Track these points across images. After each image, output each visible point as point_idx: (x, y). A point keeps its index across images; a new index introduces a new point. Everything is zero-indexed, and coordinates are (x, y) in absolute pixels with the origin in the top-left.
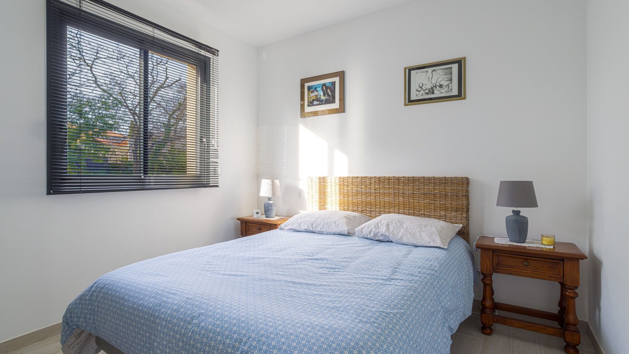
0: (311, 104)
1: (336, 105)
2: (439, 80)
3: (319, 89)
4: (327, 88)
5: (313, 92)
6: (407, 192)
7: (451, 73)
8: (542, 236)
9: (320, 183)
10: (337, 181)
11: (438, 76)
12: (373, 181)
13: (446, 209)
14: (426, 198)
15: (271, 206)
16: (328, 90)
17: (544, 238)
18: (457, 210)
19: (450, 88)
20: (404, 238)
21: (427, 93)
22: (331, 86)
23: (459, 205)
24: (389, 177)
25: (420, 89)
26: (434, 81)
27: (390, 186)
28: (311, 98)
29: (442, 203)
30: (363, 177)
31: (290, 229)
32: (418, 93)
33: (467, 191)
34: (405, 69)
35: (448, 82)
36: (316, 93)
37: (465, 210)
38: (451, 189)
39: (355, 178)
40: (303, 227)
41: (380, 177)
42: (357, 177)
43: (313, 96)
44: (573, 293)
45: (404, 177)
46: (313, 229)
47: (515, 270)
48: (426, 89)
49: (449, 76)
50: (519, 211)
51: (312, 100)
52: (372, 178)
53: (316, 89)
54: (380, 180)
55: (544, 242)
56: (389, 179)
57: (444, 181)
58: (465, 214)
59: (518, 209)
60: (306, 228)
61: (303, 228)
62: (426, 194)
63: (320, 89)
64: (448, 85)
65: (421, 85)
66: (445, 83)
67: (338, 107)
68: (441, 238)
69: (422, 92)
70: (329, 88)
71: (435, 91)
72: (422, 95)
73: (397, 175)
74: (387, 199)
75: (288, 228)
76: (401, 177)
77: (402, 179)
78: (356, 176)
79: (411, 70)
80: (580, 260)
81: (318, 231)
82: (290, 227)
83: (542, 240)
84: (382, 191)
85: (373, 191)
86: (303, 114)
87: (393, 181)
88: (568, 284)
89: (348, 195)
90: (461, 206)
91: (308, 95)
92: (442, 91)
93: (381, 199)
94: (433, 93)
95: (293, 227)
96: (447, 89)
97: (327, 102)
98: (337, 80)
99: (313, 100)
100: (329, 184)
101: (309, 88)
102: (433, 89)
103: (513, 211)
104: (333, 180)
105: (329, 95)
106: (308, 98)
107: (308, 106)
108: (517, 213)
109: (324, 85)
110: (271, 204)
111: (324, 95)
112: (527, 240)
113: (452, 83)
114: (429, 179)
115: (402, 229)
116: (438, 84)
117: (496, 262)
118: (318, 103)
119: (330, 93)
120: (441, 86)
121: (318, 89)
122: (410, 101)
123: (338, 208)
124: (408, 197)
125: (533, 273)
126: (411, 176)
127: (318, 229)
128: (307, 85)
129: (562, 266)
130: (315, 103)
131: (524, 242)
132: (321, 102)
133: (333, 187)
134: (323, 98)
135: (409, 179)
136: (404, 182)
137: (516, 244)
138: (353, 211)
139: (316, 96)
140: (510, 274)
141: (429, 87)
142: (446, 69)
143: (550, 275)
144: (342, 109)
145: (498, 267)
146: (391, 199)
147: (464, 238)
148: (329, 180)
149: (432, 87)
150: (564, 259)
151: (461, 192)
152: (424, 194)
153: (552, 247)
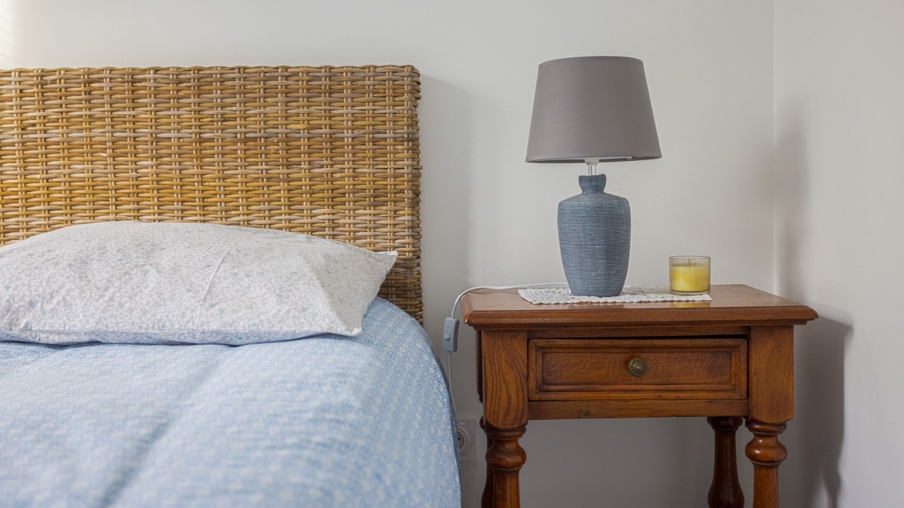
6: (172, 134)
8: (673, 264)
12: (10, 90)
13: (335, 199)
14: (255, 156)
17: (680, 269)
18: (377, 199)
23: (385, 178)
24: (89, 72)
27: (96, 112)
29: (321, 175)
33: (414, 123)
37: (408, 194)
41: (43, 74)
44: (773, 448)
45: (156, 70)
47: (603, 395)
50: (602, 179)
55: (681, 285)
56: (90, 78)
57: (324, 84)
58: (407, 211)
59: (599, 169)
62: (254, 139)
68: (331, 295)
73: (123, 62)
74: (80, 170)
76: (144, 71)
77: (151, 75)
80: (796, 328)
83: (672, 277)
84: (55, 135)
87: (106, 85)
88: (763, 419)
90: (390, 181)
93: (53, 172)
103: (582, 179)
108: (595, 184)
112: (627, 283)
114: (266, 75)
115: (152, 272)
117: (539, 376)
124: (175, 158)
125: (660, 398)
126: (187, 66)
129: (744, 358)
131: (617, 295)
135: (178, 77)
136: (157, 92)
140: (587, 415)
143: (711, 395)
145: (545, 396)
146: (99, 166)
147: (404, 307)
150: (749, 328)
151: (389, 125)
152: (246, 140)
153: (706, 297)
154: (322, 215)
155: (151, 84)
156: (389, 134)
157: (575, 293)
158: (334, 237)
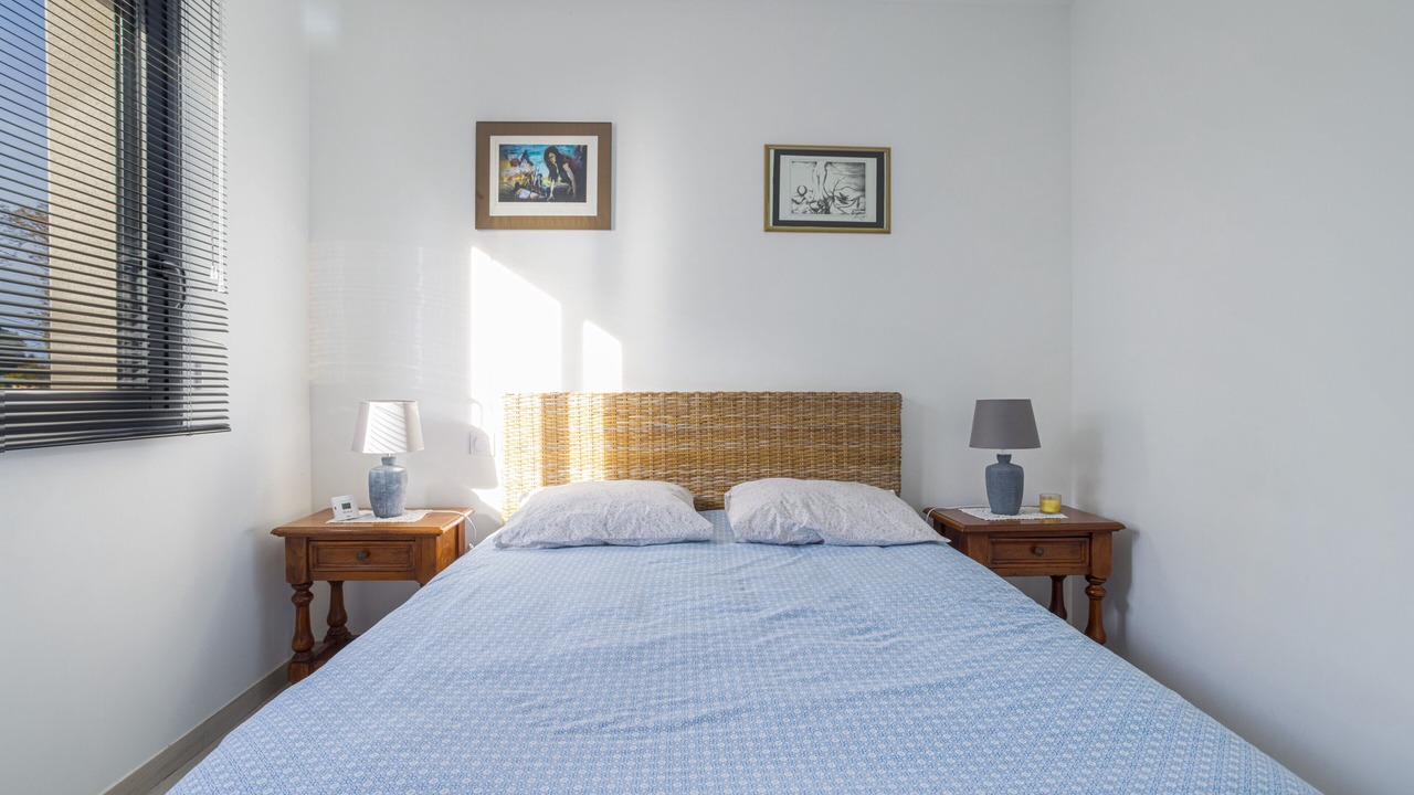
0: (508, 195)
1: (589, 208)
2: (839, 186)
3: (538, 159)
4: (561, 159)
5: (515, 163)
6: (777, 427)
7: (864, 176)
8: (1043, 498)
9: (545, 409)
10: (599, 404)
11: (838, 177)
12: (695, 403)
14: (820, 438)
15: (398, 481)
16: (566, 166)
17: (1046, 501)
18: (882, 461)
19: (861, 206)
20: (855, 531)
21: (815, 210)
22: (573, 156)
24: (735, 394)
25: (799, 199)
26: (829, 186)
27: (738, 415)
28: (510, 179)
29: (853, 449)
30: (670, 395)
31: (534, 544)
32: (795, 206)
33: (898, 422)
34: (767, 148)
35: (858, 194)
36: (526, 168)
37: (895, 460)
38: (871, 420)
39: (646, 395)
40: (577, 532)
41: (712, 395)
42: (653, 394)
43: (516, 175)
44: (1100, 590)
45: (770, 394)
46: (610, 535)
47: (1023, 566)
48: (813, 202)
49: (858, 181)
50: (1010, 456)
51: (513, 184)
52: (693, 395)
53: (526, 155)
54: (712, 401)
55: (1047, 509)
56: (736, 398)
57: (855, 401)
59: (1008, 452)
60: (587, 534)
61: (577, 535)
62: (820, 430)
63: (541, 158)
64: (858, 198)
65: (802, 191)
66: (852, 195)
67: (594, 213)
69: (804, 206)
70: (569, 160)
71: (832, 209)
72: (805, 212)
75: (527, 540)
77: (767, 396)
78: (650, 391)
79: (780, 152)
80: (1113, 533)
81: (625, 540)
82: (534, 537)
83: (1041, 505)
84: (717, 427)
85: (696, 427)
86: (484, 220)
87: (744, 402)
89: (628, 439)
90: (889, 452)
91: (501, 169)
92: (845, 210)
93: (716, 446)
94: (827, 211)
95: (546, 536)
96: (854, 207)
97: (561, 196)
98: (591, 143)
99: (518, 186)
100: (572, 412)
101: (505, 151)
102: (827, 204)
103: (999, 456)
104: (585, 402)
105: (565, 179)
106: (501, 178)
107: (501, 200)
108: (1004, 459)
109: (552, 149)
110: (397, 473)
111: (553, 176)
112: (1022, 508)
113: (864, 196)
114: (826, 397)
116: (837, 194)
118: (533, 195)
119: (570, 175)
120: (843, 199)
121: (532, 158)
122: (777, 223)
123: (600, 473)
124: (779, 439)
125: (1049, 567)
127: (626, 534)
128: (496, 142)
129: (1088, 547)
130: (524, 193)
131: (1016, 513)
132: (543, 195)
133: (585, 418)
134: (547, 182)
136: (770, 405)
137: (1009, 517)
138: (643, 478)
139: (528, 175)
141: (819, 196)
142: (854, 164)
144: (603, 221)
146: (739, 443)
148: (572, 403)
149: (825, 199)
150: (1091, 533)
151: (888, 423)
152: (815, 431)
153: (1062, 516)
154: (853, 469)
155: (767, 401)
156: (888, 428)
157: (993, 512)
158: (859, 481)
